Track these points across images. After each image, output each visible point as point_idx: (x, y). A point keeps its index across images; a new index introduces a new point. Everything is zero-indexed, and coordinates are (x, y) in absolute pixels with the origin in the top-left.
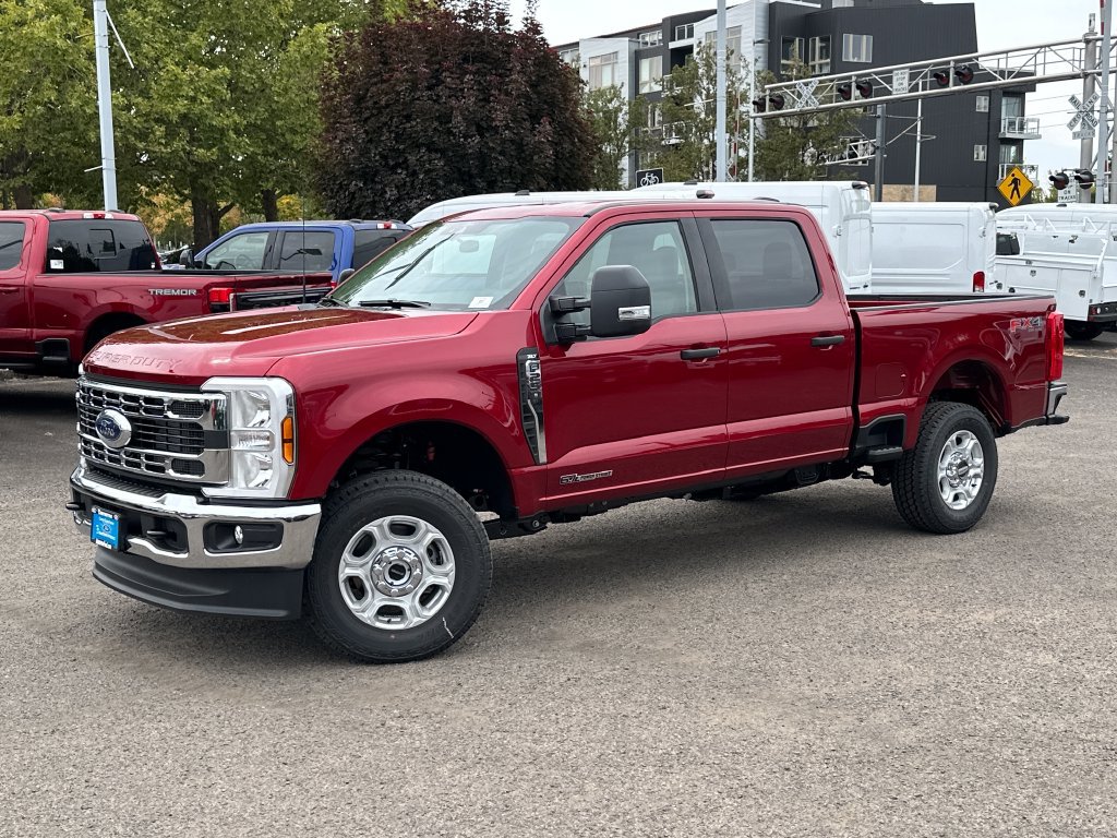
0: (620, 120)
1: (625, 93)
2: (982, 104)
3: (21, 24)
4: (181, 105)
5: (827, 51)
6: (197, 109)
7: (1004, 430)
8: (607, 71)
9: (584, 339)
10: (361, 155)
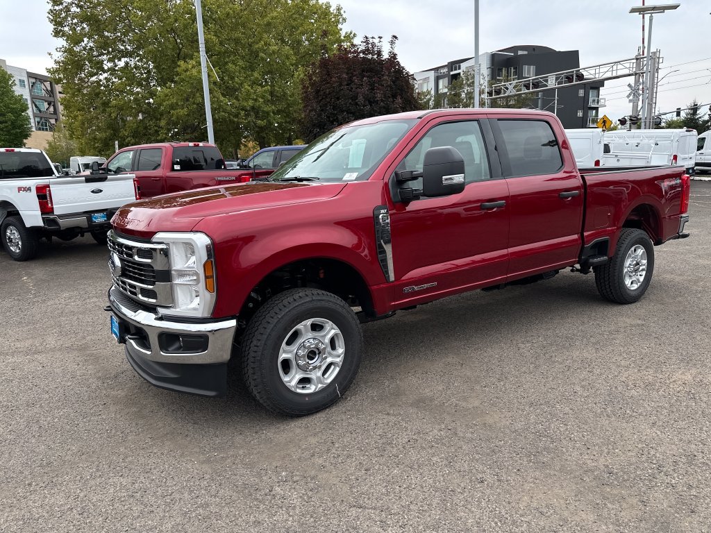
0: (430, 104)
1: (433, 92)
2: (581, 93)
3: (186, 70)
4: (251, 103)
5: (516, 73)
6: (257, 104)
7: (659, 242)
8: (425, 85)
9: (418, 199)
10: (318, 117)
